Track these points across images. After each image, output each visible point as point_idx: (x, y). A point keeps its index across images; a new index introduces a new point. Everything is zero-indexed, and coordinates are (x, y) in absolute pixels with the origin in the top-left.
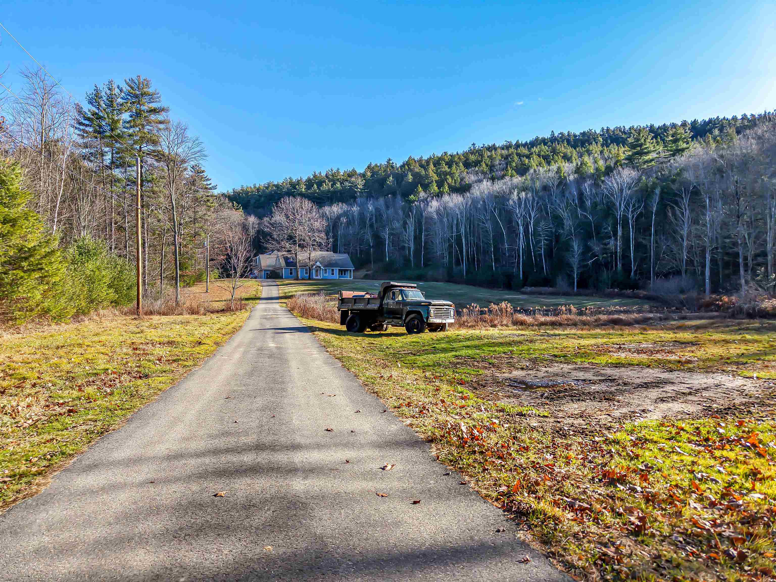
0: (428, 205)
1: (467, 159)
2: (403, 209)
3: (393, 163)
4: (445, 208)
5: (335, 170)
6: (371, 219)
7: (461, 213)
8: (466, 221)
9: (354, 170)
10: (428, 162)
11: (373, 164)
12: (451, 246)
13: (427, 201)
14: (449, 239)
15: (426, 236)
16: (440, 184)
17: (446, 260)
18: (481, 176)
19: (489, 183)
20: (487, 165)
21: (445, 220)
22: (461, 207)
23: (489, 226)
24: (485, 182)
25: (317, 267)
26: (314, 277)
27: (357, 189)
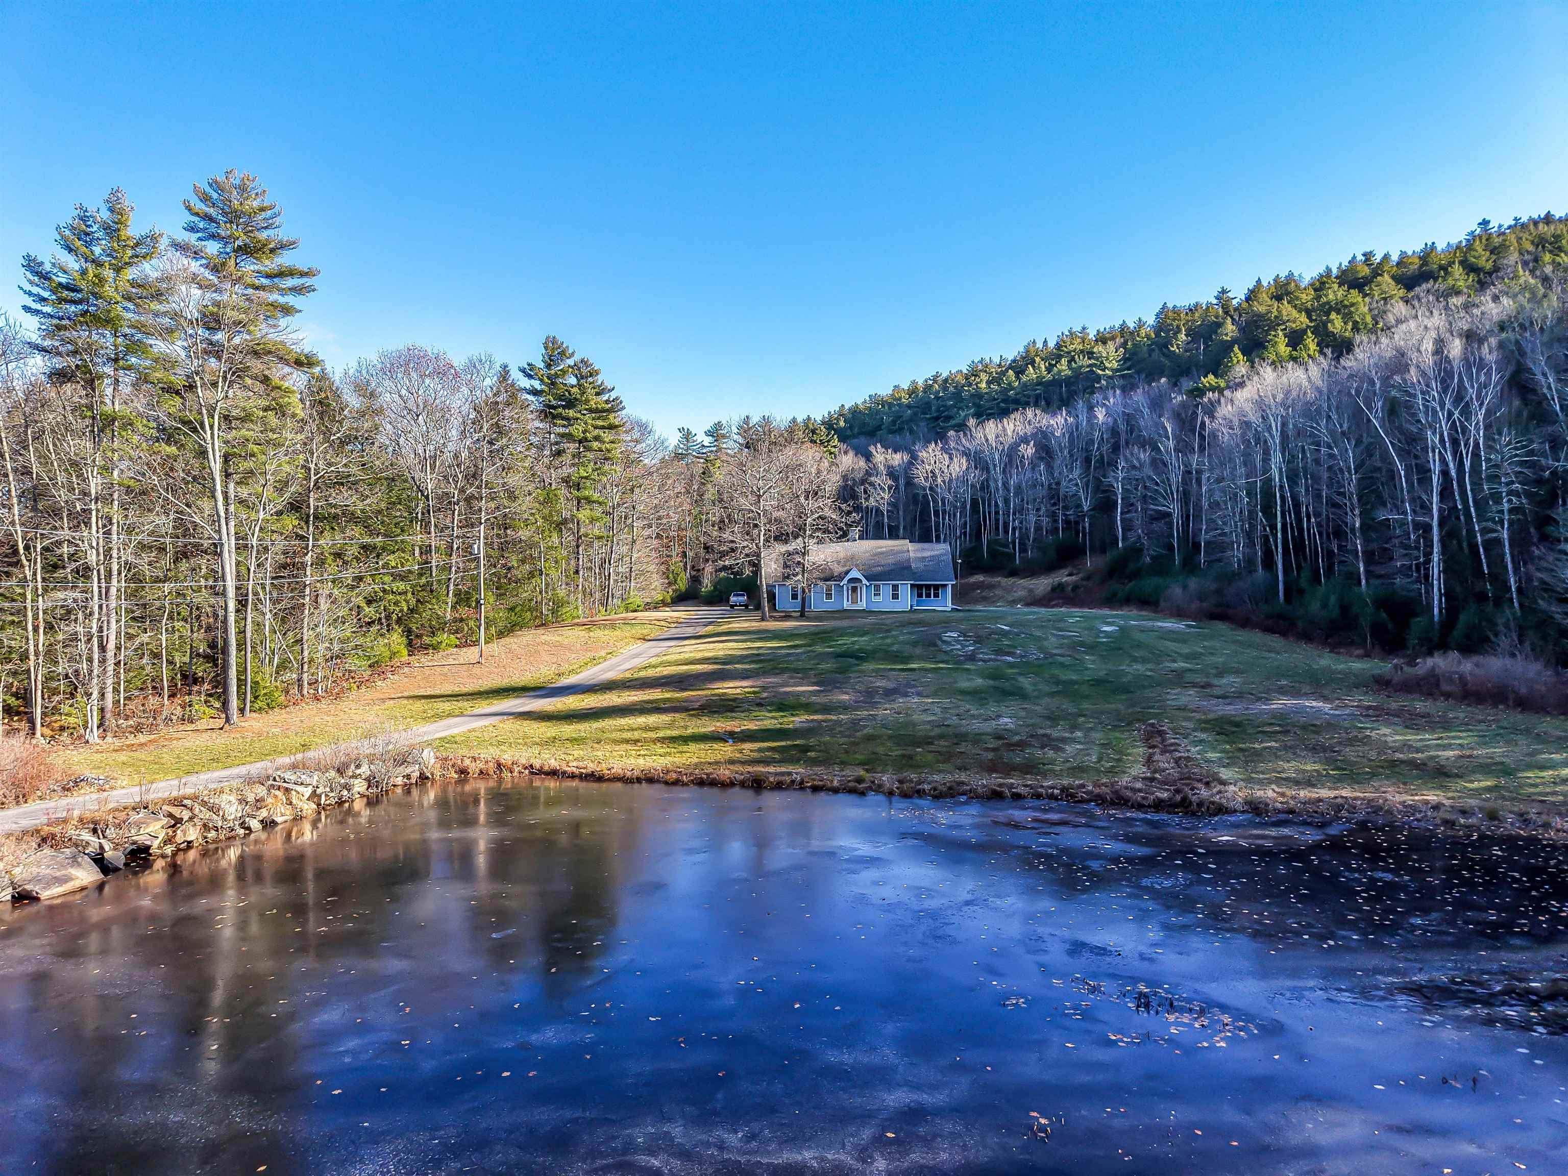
9: (1123, 325)
25: (852, 580)
26: (847, 605)
27: (1103, 370)
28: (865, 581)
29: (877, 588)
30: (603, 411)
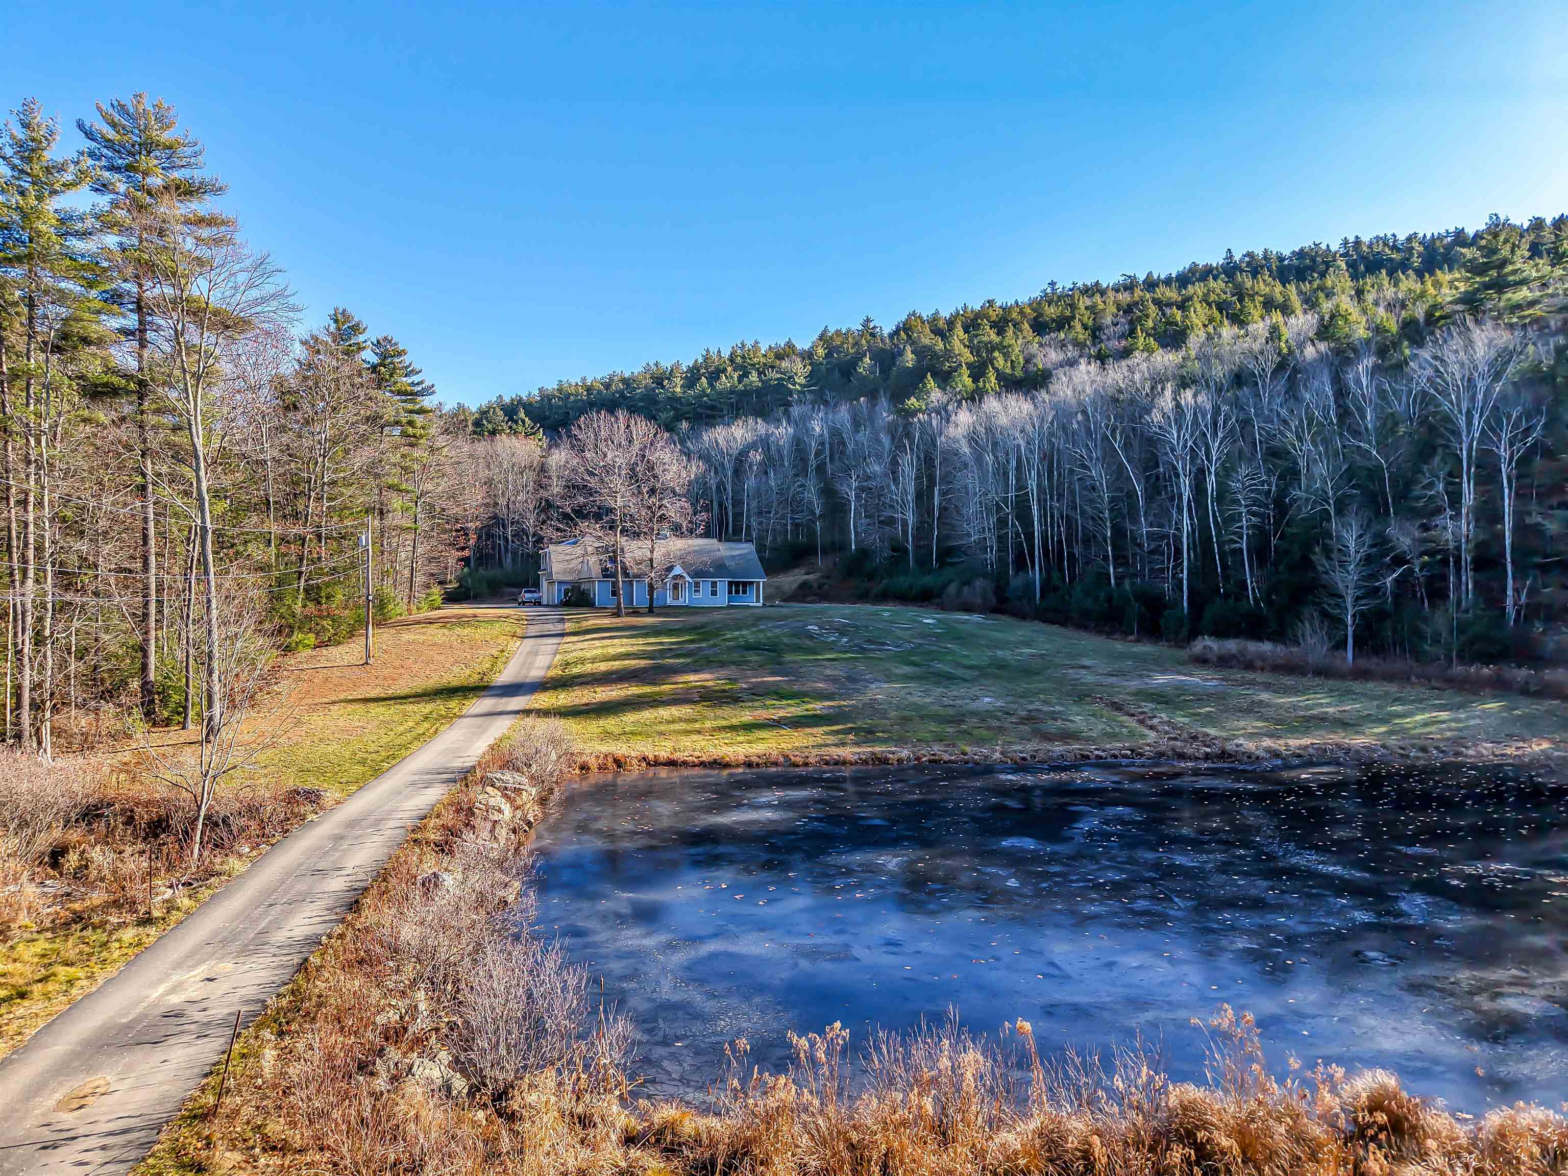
0: (948, 421)
1: (1040, 315)
2: (891, 430)
3: (875, 327)
4: (989, 430)
5: (749, 344)
6: (817, 454)
7: (1028, 443)
8: (1042, 460)
9: (790, 345)
10: (951, 323)
11: (832, 330)
12: (1002, 523)
13: (946, 411)
14: (997, 503)
15: (943, 493)
16: (977, 373)
17: (991, 556)
18: (1072, 352)
19: (1094, 367)
20: (1085, 327)
21: (989, 458)
22: (1029, 428)
23: (1098, 473)
24: (1083, 367)
25: (676, 577)
26: (669, 601)
27: (794, 385)
28: (688, 579)
29: (697, 585)
30: (412, 394)
